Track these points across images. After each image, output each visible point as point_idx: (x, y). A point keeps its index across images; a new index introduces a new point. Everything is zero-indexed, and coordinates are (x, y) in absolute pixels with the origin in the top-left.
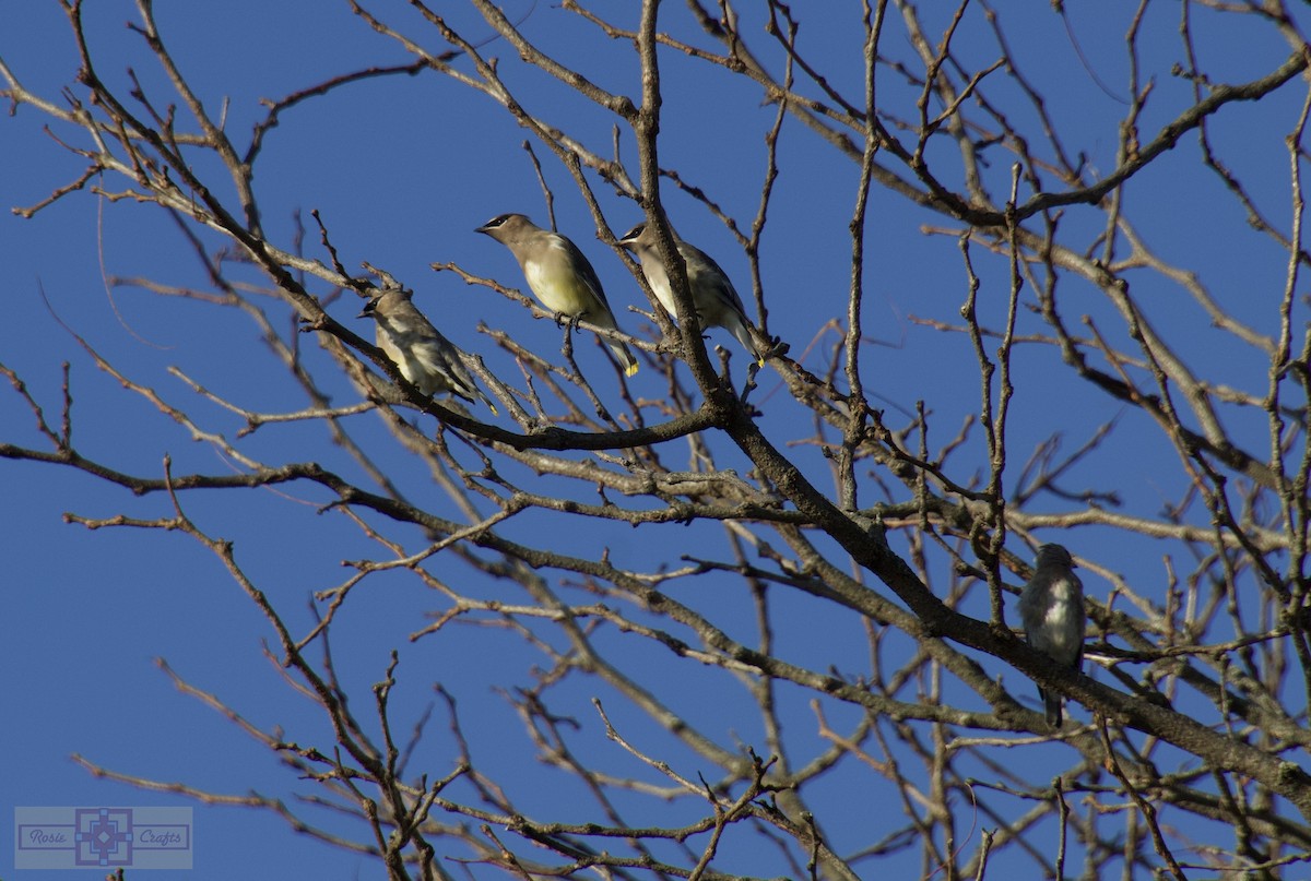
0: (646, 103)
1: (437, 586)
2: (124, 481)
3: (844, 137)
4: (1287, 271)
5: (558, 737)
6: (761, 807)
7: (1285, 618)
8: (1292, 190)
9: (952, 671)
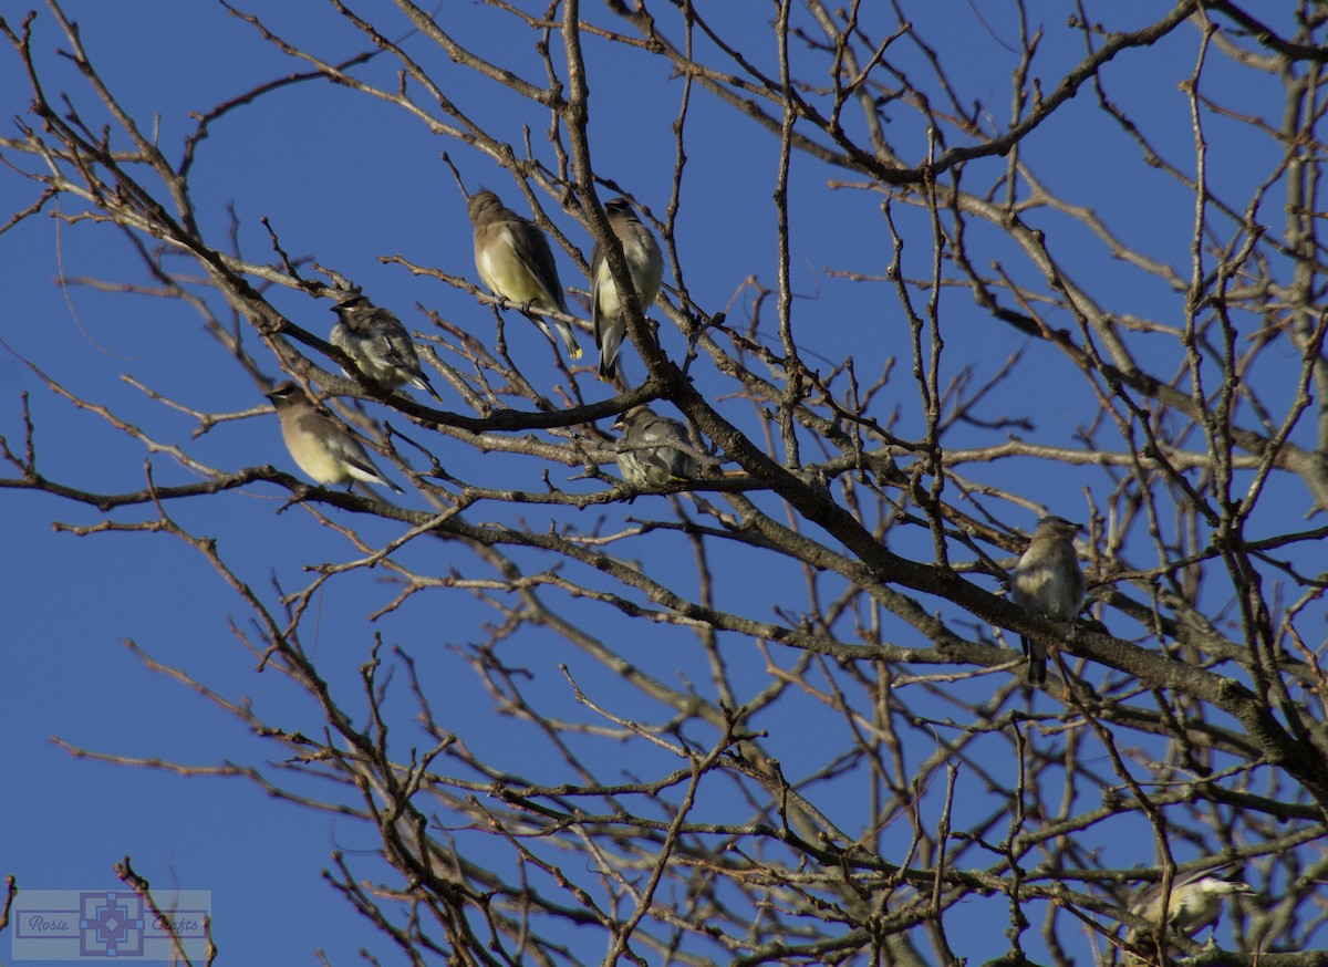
0: (573, 93)
1: (392, 566)
2: (89, 499)
3: (750, 103)
4: (1195, 211)
5: (514, 689)
6: (728, 757)
7: (1215, 541)
8: (1194, 133)
9: (892, 611)
